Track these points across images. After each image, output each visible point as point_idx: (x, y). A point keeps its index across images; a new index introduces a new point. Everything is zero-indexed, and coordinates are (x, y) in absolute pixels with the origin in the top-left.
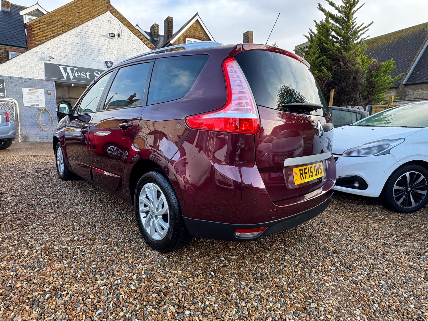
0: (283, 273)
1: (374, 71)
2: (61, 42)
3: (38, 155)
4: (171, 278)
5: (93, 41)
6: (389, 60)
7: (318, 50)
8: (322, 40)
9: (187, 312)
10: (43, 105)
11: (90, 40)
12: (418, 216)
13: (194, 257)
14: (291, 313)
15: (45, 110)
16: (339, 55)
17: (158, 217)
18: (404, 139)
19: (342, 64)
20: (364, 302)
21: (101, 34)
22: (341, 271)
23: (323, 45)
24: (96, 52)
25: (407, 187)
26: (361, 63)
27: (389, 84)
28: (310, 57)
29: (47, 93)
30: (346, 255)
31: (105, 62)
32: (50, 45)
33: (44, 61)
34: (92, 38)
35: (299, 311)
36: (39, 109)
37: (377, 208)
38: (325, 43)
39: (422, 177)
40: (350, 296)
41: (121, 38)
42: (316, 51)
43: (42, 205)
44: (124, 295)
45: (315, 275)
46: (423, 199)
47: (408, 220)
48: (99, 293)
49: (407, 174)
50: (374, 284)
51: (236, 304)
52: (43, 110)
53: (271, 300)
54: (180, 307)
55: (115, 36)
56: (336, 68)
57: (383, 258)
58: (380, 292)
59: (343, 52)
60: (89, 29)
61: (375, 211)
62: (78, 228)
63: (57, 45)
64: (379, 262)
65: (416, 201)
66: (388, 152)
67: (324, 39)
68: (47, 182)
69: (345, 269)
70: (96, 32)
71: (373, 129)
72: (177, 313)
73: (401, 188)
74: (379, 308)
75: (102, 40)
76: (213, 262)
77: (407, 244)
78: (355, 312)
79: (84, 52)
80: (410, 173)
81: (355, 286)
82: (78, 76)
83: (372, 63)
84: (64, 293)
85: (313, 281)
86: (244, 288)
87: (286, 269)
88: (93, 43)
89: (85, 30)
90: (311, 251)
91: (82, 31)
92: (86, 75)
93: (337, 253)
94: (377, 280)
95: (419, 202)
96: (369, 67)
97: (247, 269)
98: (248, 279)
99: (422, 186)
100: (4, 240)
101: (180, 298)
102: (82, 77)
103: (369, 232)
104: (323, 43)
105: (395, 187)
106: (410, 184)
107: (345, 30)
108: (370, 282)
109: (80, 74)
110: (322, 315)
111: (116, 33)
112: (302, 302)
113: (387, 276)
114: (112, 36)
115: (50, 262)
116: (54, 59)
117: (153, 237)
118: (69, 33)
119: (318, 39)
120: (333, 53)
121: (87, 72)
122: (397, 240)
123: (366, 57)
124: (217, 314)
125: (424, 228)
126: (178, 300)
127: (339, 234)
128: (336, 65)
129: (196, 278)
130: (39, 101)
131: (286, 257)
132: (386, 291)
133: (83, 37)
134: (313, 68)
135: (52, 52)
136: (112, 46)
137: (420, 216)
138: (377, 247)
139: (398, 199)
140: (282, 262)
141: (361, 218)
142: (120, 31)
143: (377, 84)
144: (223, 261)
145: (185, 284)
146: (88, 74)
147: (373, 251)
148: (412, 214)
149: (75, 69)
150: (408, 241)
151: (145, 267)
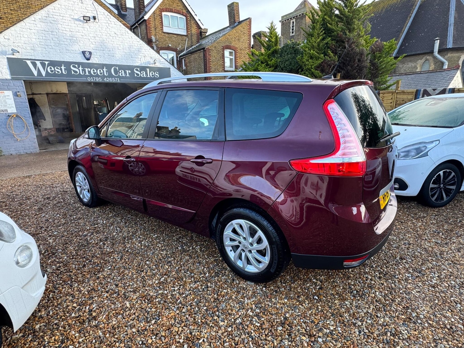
0: (374, 287)
1: (378, 52)
2: (24, 30)
3: (32, 175)
4: (283, 309)
5: (63, 26)
6: (391, 40)
7: (322, 32)
8: (326, 20)
9: (320, 340)
10: (12, 110)
11: (60, 26)
12: (449, 209)
13: (288, 283)
14: (401, 324)
15: (17, 116)
16: (344, 36)
17: (252, 251)
18: (439, 140)
19: (347, 46)
20: (448, 303)
21: (73, 17)
22: (417, 277)
23: (327, 25)
24: (69, 41)
25: (440, 184)
26: (364, 44)
27: (392, 65)
28: (315, 40)
29: (16, 95)
30: (412, 260)
31: (82, 52)
32: (10, 35)
33: (6, 56)
34: (62, 23)
35: (407, 322)
36: (8, 116)
37: (413, 204)
38: (329, 23)
39: (453, 174)
40: (435, 300)
41: (98, 21)
42: (320, 33)
43: (93, 244)
44: (254, 334)
45: (399, 285)
46: (453, 193)
47: (443, 215)
48: (230, 335)
49: (441, 173)
50: (447, 285)
51: (354, 324)
52: (15, 116)
53: (380, 315)
54: (310, 336)
55: (91, 20)
56: (340, 51)
57: (442, 258)
58: (456, 293)
59: (348, 34)
60: (58, 11)
61: (412, 208)
62: (154, 267)
63: (19, 35)
64: (441, 263)
65: (447, 195)
66: (426, 155)
67: (328, 19)
68: (73, 212)
69: (419, 274)
70: (66, 16)
71: (406, 130)
72: (312, 342)
73: (436, 186)
74: (462, 307)
75: (74, 25)
76: (308, 285)
77: (455, 241)
78: (447, 315)
79: (55, 42)
80: (443, 172)
81: (433, 290)
82: (52, 71)
83: (374, 43)
84: (200, 341)
85: (401, 291)
86: (351, 308)
87: (373, 282)
88: (64, 29)
89: (52, 13)
90: (382, 260)
91: (48, 14)
92: (61, 69)
93: (405, 259)
94: (448, 281)
95: (449, 196)
96: (372, 47)
97: (342, 288)
98: (349, 298)
99: (453, 182)
100: (90, 293)
101: (305, 327)
102: (56, 72)
103: (418, 233)
104: (328, 24)
105: (431, 186)
106: (443, 181)
107: (349, 8)
108: (443, 284)
109: (53, 69)
110: (425, 322)
111: (91, 15)
112: (404, 313)
113: (453, 276)
114: (86, 19)
115: (158, 310)
116: (19, 52)
117: (246, 270)
118: (32, 18)
119: (321, 19)
120: (338, 34)
121: (62, 66)
122: (444, 237)
123: (369, 36)
124: (345, 336)
125: (460, 222)
126: (304, 330)
127: (395, 238)
128: (341, 47)
129: (304, 305)
130: (8, 106)
131: (366, 270)
132: (460, 291)
133: (51, 23)
134: (318, 51)
135: (14, 44)
136: (88, 32)
137: (451, 209)
138: (432, 248)
139: (433, 196)
140: (366, 276)
141: (405, 218)
142: (95, 12)
143: (381, 66)
144: (317, 283)
145: (299, 312)
146: (63, 68)
147: (432, 252)
148: (443, 208)
149: (47, 63)
150: (454, 238)
151: (252, 300)
